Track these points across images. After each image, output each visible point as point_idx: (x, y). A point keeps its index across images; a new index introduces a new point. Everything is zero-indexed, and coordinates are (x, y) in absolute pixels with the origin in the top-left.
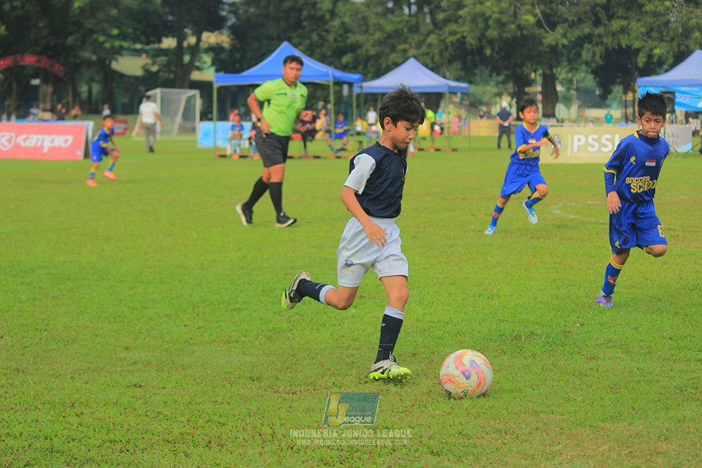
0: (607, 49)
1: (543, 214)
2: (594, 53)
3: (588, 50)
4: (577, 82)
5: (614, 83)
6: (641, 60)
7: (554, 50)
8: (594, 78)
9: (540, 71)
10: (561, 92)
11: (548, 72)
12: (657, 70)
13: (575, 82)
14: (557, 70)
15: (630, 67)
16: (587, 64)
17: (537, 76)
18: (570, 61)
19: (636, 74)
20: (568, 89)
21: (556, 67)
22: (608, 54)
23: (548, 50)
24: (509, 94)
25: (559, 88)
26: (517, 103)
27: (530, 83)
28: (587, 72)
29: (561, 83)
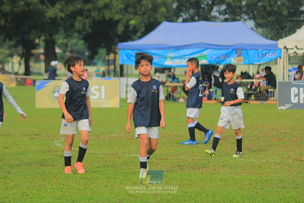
0: (94, 21)
1: (48, 147)
2: (84, 24)
3: (80, 21)
4: (71, 46)
5: (99, 47)
6: (120, 29)
7: (54, 21)
8: (85, 43)
9: (43, 38)
10: (59, 53)
11: (48, 38)
12: (133, 37)
13: (69, 46)
14: (56, 37)
15: (112, 34)
16: (79, 32)
17: (40, 41)
18: (66, 30)
19: (117, 40)
20: (65, 51)
21: (55, 34)
22: (95, 24)
23: (49, 21)
24: (19, 55)
25: (58, 50)
26: (25, 61)
27: (36, 46)
28: (79, 38)
29: (59, 47)
